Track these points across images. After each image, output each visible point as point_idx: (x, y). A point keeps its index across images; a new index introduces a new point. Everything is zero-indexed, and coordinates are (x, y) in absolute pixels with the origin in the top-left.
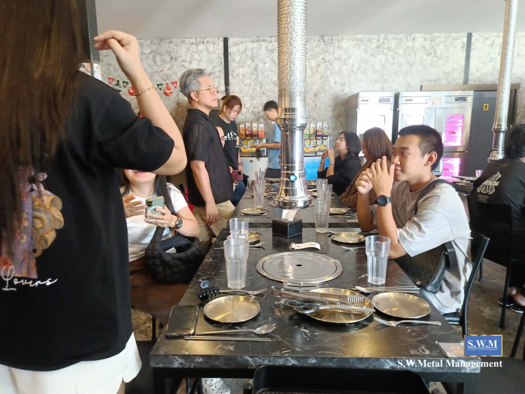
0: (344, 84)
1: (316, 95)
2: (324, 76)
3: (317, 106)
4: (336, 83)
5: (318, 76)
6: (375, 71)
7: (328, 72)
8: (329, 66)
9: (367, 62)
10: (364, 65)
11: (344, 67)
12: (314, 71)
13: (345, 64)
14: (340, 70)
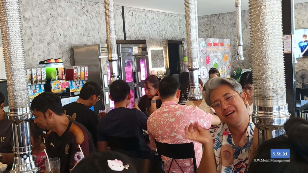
0: (65, 36)
1: (49, 44)
2: (53, 28)
3: (51, 53)
4: (61, 35)
5: (49, 28)
6: (82, 27)
7: (55, 25)
8: (55, 21)
9: (77, 20)
10: (75, 22)
11: (64, 22)
12: (45, 23)
13: (65, 20)
14: (63, 25)
